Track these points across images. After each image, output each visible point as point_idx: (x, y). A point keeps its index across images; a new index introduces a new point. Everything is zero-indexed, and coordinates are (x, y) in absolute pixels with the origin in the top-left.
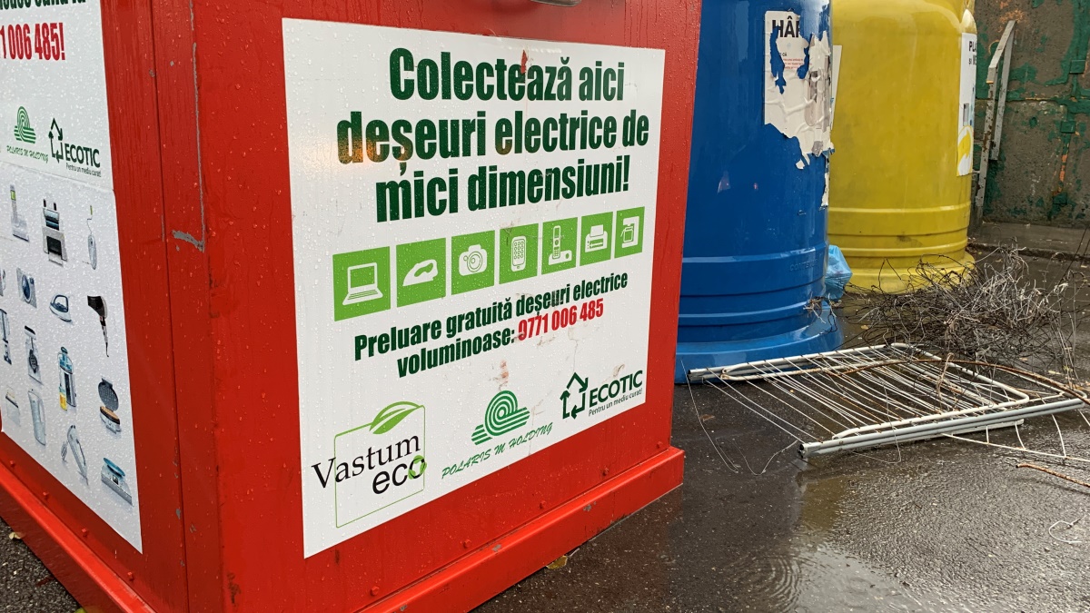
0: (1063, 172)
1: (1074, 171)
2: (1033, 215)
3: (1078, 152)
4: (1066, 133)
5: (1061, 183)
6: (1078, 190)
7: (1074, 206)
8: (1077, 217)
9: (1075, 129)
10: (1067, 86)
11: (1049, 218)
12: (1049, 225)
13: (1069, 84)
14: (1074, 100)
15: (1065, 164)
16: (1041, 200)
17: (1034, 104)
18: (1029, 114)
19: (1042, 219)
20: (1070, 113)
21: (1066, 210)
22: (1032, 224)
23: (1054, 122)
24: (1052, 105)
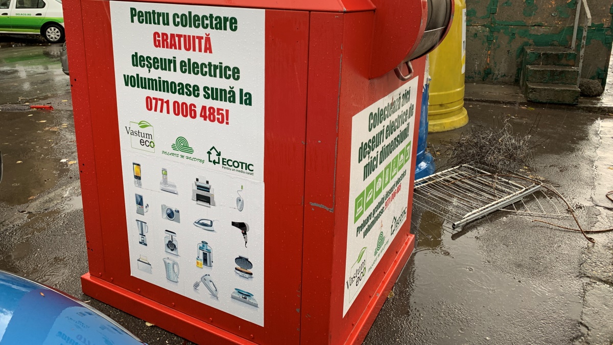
0: (489, 59)
1: (493, 58)
2: (476, 79)
3: (495, 49)
4: (489, 41)
5: (488, 64)
6: (495, 67)
7: (494, 74)
8: (495, 79)
9: (493, 39)
10: (490, 19)
11: (483, 80)
12: (484, 83)
13: (490, 18)
14: (493, 25)
15: (489, 55)
16: (480, 72)
17: (475, 27)
18: (474, 32)
19: (480, 81)
20: (491, 32)
21: (490, 76)
22: (476, 83)
23: (485, 36)
24: (483, 27)
